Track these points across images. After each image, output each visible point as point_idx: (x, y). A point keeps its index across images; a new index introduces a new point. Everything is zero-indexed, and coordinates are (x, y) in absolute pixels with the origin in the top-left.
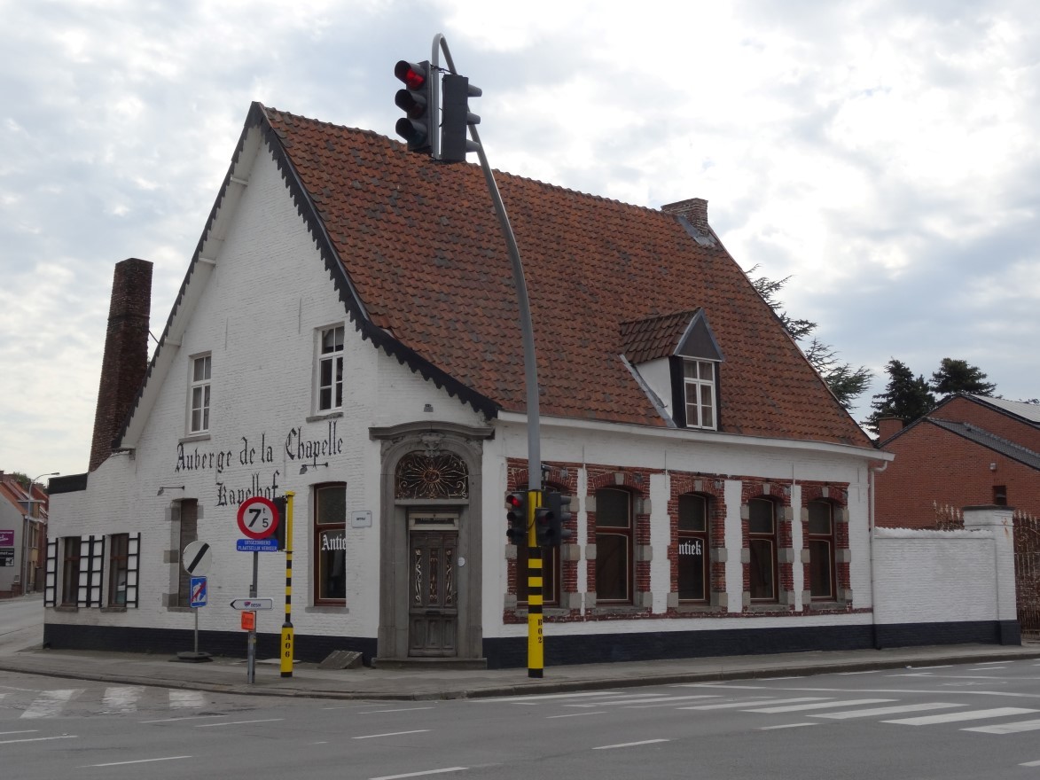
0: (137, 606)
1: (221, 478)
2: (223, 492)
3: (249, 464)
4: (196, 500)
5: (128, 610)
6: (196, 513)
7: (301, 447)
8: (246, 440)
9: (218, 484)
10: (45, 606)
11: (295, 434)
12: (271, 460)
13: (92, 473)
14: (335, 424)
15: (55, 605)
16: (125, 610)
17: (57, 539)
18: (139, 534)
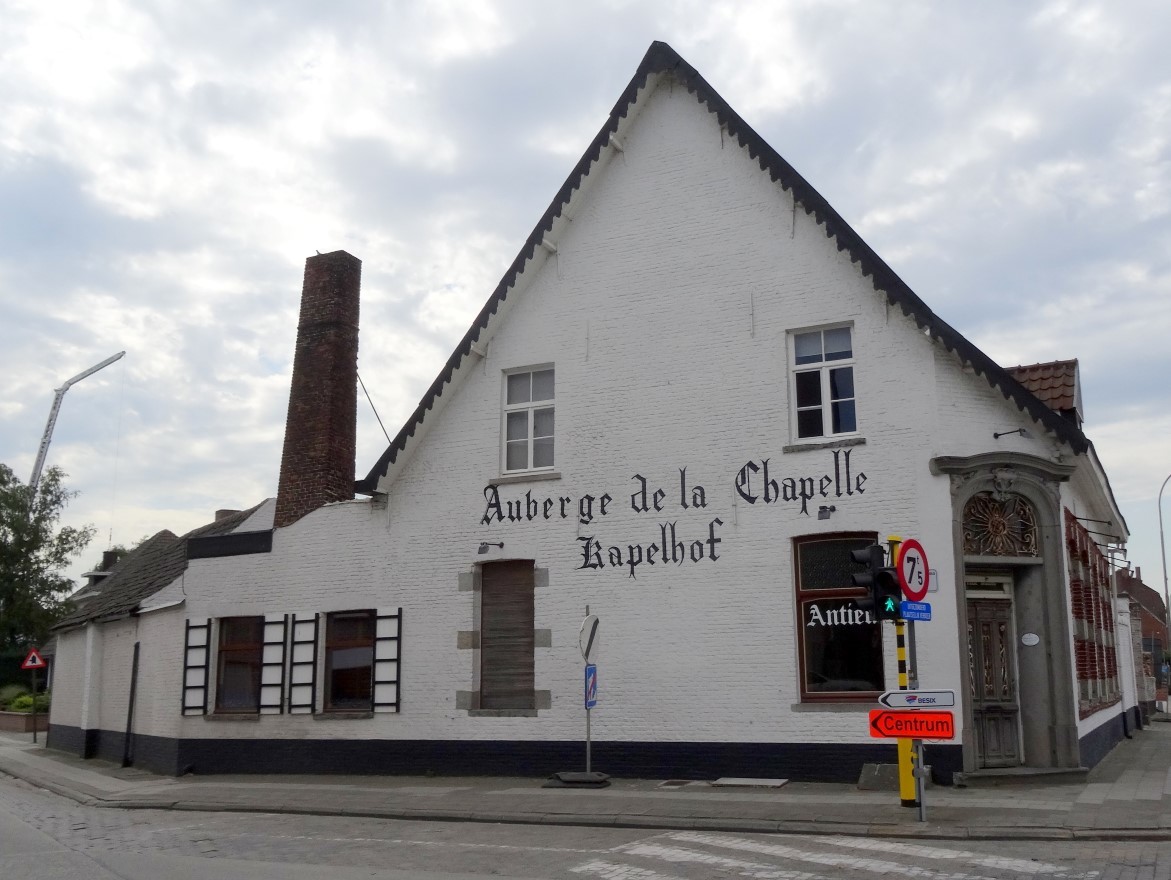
0: (398, 710)
1: (587, 531)
2: (594, 550)
3: (653, 510)
4: (533, 561)
5: (376, 716)
6: (532, 578)
7: (771, 487)
8: (644, 481)
9: (582, 539)
10: (183, 714)
11: (755, 468)
12: (704, 505)
13: (279, 530)
14: (847, 455)
15: (205, 712)
16: (370, 714)
17: (209, 620)
18: (400, 610)
